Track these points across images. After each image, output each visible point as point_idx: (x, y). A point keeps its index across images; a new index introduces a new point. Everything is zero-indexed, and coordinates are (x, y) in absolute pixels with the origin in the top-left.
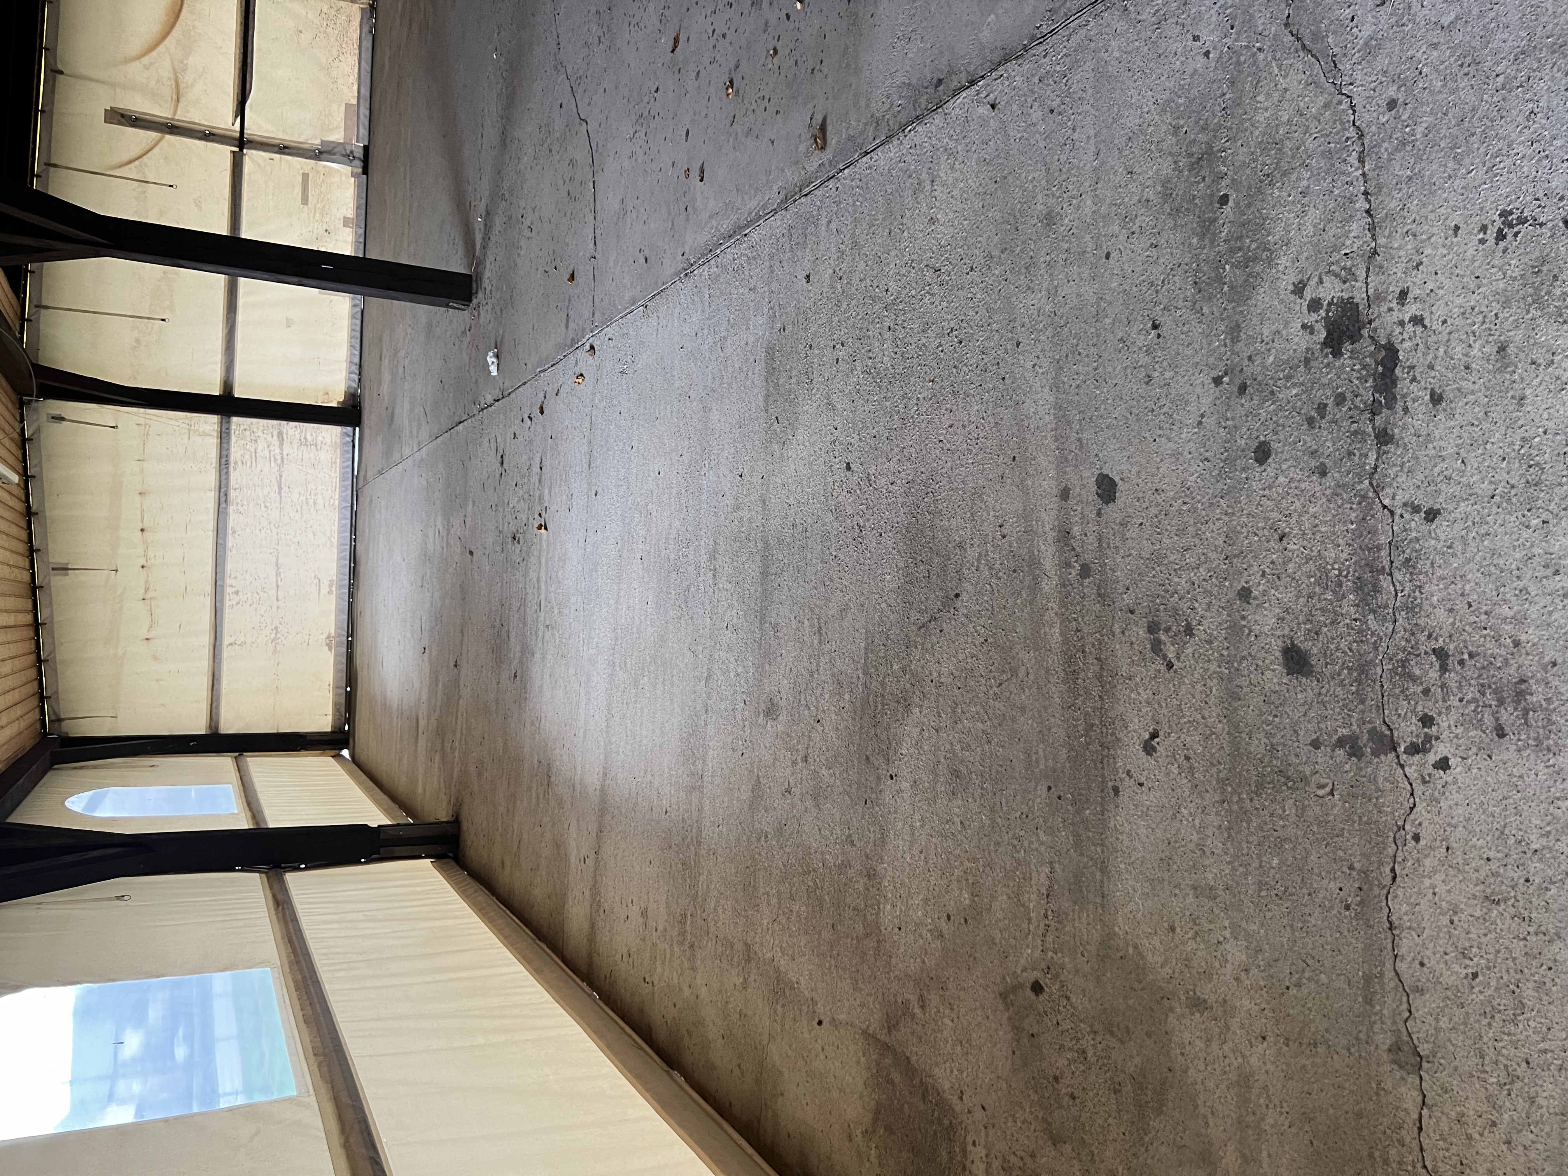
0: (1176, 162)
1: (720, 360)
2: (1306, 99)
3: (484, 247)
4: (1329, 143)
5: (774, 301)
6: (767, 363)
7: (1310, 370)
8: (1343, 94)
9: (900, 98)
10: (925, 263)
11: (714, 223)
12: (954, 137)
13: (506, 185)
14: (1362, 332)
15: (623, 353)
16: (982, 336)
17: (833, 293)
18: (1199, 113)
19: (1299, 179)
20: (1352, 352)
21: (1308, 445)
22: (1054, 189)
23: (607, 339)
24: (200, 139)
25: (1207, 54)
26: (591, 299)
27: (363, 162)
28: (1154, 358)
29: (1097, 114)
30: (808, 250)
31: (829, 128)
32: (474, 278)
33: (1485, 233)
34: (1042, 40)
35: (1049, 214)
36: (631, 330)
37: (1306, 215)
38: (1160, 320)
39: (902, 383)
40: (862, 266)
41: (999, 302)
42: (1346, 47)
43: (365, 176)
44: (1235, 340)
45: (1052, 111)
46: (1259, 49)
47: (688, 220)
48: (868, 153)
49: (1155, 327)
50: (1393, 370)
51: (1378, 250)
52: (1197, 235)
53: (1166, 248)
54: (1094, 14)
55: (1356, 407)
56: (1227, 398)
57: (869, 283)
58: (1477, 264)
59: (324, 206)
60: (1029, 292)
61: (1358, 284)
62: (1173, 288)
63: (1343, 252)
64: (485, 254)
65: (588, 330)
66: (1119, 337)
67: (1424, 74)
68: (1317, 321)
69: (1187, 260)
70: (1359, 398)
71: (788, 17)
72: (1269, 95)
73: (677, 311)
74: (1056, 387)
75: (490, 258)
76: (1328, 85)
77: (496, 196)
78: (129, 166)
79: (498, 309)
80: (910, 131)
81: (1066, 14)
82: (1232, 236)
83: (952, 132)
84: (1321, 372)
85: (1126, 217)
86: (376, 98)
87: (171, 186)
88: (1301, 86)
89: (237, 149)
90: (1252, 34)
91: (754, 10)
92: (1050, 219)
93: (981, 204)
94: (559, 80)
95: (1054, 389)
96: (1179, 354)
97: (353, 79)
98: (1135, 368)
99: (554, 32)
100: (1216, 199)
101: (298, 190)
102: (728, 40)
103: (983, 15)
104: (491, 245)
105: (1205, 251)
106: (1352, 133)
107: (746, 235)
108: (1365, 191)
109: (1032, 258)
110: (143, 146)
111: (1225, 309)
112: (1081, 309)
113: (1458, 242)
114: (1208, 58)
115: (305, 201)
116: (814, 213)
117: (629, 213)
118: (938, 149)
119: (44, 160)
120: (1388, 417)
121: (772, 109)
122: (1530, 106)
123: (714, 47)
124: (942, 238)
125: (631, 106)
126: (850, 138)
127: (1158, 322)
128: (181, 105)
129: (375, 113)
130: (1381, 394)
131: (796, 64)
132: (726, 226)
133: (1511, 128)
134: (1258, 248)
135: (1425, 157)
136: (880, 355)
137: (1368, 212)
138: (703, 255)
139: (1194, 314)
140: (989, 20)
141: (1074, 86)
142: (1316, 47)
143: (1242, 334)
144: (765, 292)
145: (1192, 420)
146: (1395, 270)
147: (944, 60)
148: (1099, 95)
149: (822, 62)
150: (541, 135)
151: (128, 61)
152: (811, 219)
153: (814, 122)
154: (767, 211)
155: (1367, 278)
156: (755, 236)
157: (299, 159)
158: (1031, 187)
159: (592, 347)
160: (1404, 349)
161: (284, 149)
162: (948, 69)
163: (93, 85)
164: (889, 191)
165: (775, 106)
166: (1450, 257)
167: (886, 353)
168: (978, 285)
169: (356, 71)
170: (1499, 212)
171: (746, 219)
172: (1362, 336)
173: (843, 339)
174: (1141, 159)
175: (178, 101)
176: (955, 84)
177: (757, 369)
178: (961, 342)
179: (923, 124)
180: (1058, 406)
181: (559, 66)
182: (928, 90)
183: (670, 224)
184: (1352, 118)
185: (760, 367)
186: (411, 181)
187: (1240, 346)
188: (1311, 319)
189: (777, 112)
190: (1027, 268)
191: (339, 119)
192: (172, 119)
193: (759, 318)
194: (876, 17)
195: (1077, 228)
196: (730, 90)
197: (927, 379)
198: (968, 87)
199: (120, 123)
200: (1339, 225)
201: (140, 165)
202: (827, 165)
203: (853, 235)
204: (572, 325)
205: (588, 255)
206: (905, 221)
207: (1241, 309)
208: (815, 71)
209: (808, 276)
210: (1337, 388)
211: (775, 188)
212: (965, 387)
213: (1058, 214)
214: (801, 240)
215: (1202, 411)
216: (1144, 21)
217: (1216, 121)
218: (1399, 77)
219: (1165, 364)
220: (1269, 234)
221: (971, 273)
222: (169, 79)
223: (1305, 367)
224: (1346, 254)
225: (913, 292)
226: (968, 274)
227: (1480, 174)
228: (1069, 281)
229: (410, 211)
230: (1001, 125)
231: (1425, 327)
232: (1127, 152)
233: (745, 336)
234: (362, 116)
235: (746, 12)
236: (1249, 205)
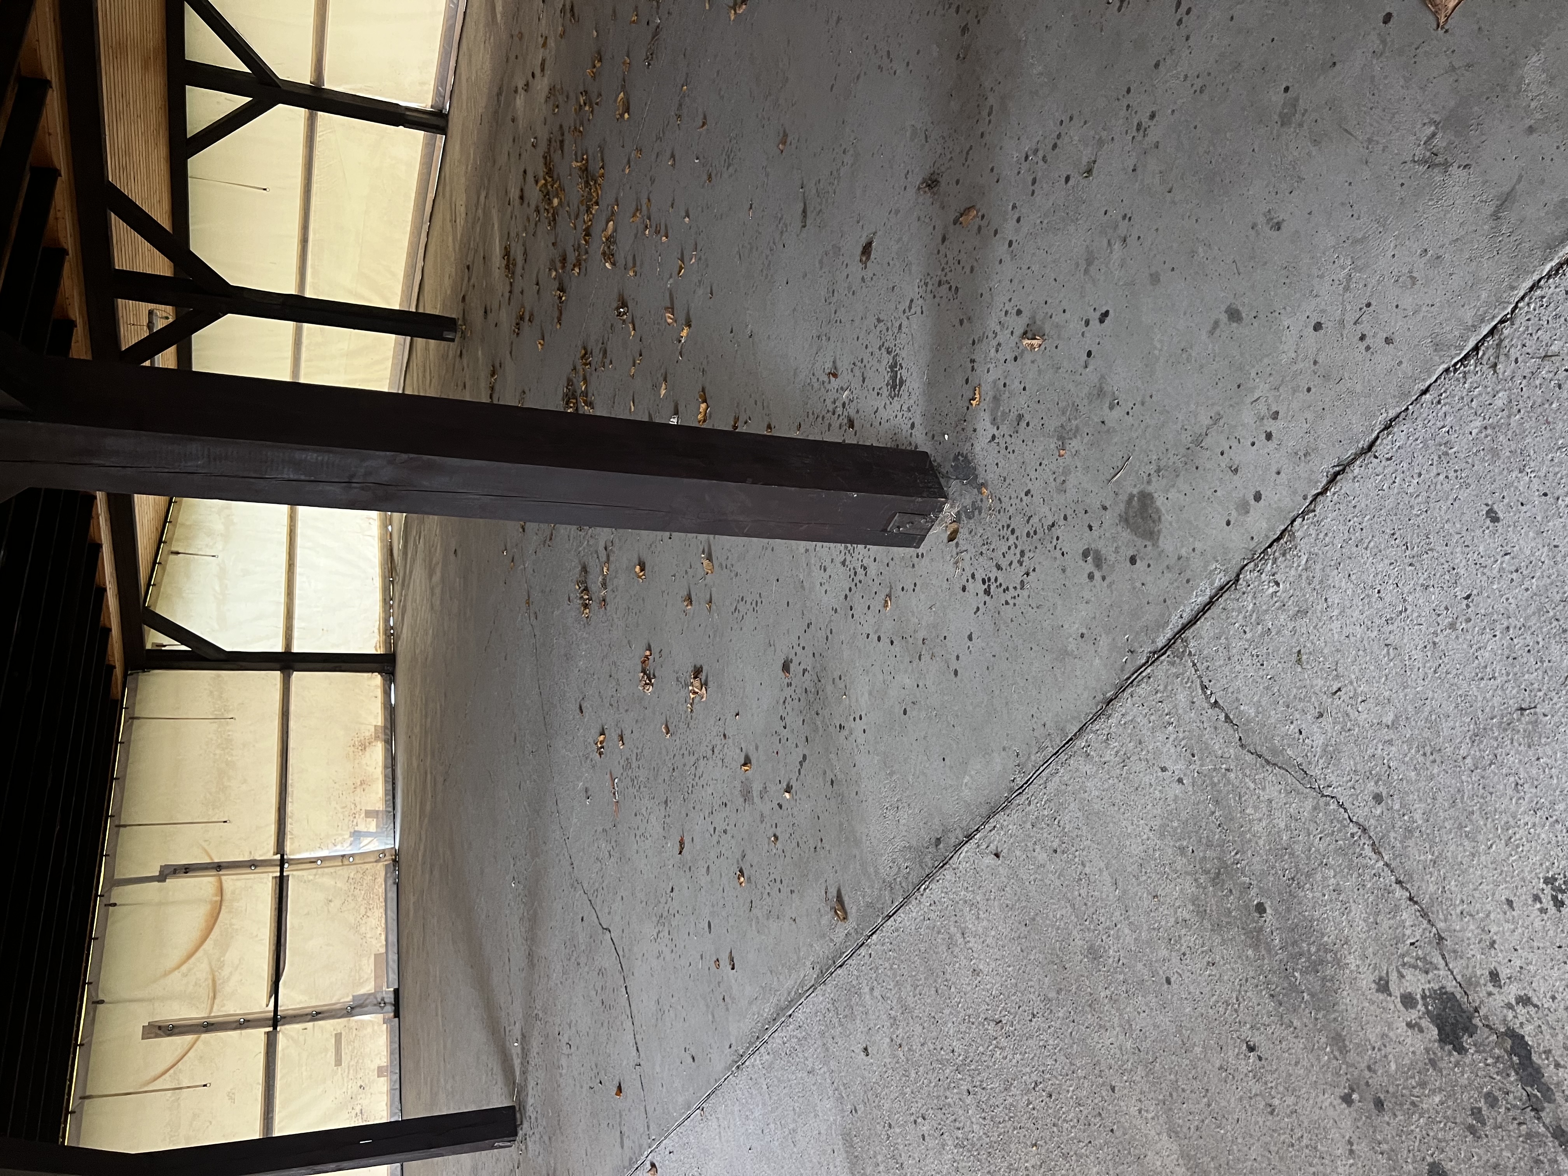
0: (1196, 880)
1: (794, 1156)
2: (1294, 805)
3: (524, 1073)
4: (1337, 841)
5: (837, 1081)
6: (847, 1152)
7: (1441, 1072)
8: (1326, 796)
9: (906, 860)
10: (982, 1015)
11: (755, 1009)
12: (970, 889)
13: (539, 1004)
14: (1474, 1022)
15: (688, 1166)
16: (1071, 1086)
17: (898, 1062)
18: (1197, 832)
19: (1325, 878)
20: (1475, 1045)
21: (1485, 1158)
22: (1087, 923)
23: (667, 1153)
24: (235, 1029)
25: (1180, 781)
26: (643, 1110)
27: (394, 1005)
28: (1266, 1083)
29: (1100, 847)
30: (858, 1022)
31: (846, 899)
32: (517, 1109)
33: (1541, 902)
34: (1021, 791)
35: (1091, 947)
36: (692, 1138)
37: (1350, 911)
38: (1255, 1040)
39: (1003, 1153)
40: (919, 1029)
41: (1075, 1046)
42: (1306, 755)
43: (397, 1019)
44: (1344, 1050)
45: (1055, 851)
46: (1228, 770)
47: (727, 1009)
48: (891, 917)
49: (1251, 1049)
50: (1530, 1058)
51: (1443, 935)
52: (1250, 947)
53: (1224, 964)
54: (1060, 762)
55: (1515, 1106)
56: (1367, 1117)
57: (932, 1047)
58: (1551, 933)
59: (358, 1062)
60: (1103, 1031)
61: (1441, 973)
62: (1251, 1004)
63: (1408, 942)
64: (526, 1080)
65: (645, 1146)
66: (1218, 1065)
67: (1393, 768)
68: (1420, 1018)
69: (1251, 974)
70: (1511, 1095)
71: (780, 806)
72: (1256, 808)
73: (736, 1108)
74: (1173, 1132)
75: (531, 1084)
76: (1308, 790)
77: (530, 1017)
78: (164, 1077)
79: (546, 1138)
80: (925, 889)
81: (1034, 766)
82: (1286, 942)
83: (965, 885)
84: (1455, 1074)
85: (1170, 940)
86: (404, 942)
87: (205, 1086)
88: (1283, 795)
89: (271, 1029)
90: (1214, 758)
91: (747, 805)
92: (1094, 953)
93: (1019, 949)
94: (577, 895)
95: (1173, 1135)
96: (1291, 1075)
97: (381, 930)
98: (1251, 1098)
99: (566, 854)
100: (1253, 909)
101: (332, 1051)
102: (729, 835)
103: (958, 777)
104: (530, 1068)
105: (1266, 961)
106: (1353, 828)
107: (790, 1016)
108: (1397, 879)
109: (1091, 994)
110: (179, 1052)
111: (1316, 1019)
112: (1164, 1041)
113: (1519, 915)
114: (1183, 784)
115: (338, 1062)
116: (854, 982)
117: (666, 1011)
118: (958, 903)
119: (79, 1094)
120: (1555, 1112)
121: (785, 890)
122: (1512, 779)
123: (718, 842)
124: (992, 988)
125: (650, 909)
126: (869, 905)
127: (1252, 1043)
128: (217, 1001)
129: (403, 955)
130: (1532, 1086)
131: (798, 845)
132: (768, 1010)
133: (1506, 801)
134: (1318, 950)
135: (1437, 840)
136: (968, 1123)
137: (1411, 899)
138: (751, 1044)
139: (1286, 1028)
140: (965, 781)
141: (1067, 826)
142: (1279, 760)
143: (1347, 1043)
144: (825, 1073)
145: (1341, 1150)
146: (1472, 952)
147: (936, 821)
148: (1094, 830)
149: (822, 840)
150: (567, 950)
151: (166, 974)
152: (853, 990)
153: (830, 896)
154: (805, 988)
155: (1447, 965)
156: (799, 1015)
157: (331, 1021)
158: (1062, 924)
159: (653, 1165)
160: (1528, 1031)
161: (316, 1015)
162: (942, 828)
163: (134, 1006)
164: (923, 949)
165: (788, 886)
166: (1520, 930)
167: (974, 1120)
168: (1046, 1031)
169: (383, 921)
170: (1542, 880)
171: (786, 1000)
172: (1476, 1027)
173: (923, 1111)
174: (1160, 882)
175: (214, 997)
176: (953, 841)
177: (838, 1160)
178: (1050, 1096)
179: (935, 881)
180: (1184, 1155)
181: (576, 883)
182: (930, 850)
183: (710, 1017)
184: (1346, 816)
185: (840, 1158)
186: (443, 1016)
187: (1352, 1057)
188: (1413, 1017)
189: (792, 892)
190: (1090, 1006)
191: (369, 972)
192: (208, 1017)
193: (825, 1102)
194: (861, 795)
195: (1125, 957)
196: (742, 879)
197: (1029, 1143)
198: (967, 842)
199: (157, 1036)
200: (1389, 916)
201: (175, 1073)
202: (853, 934)
203: (900, 999)
204: (627, 1143)
205: (632, 1064)
206: (948, 976)
207: (1333, 1016)
208: (818, 849)
209: (866, 1049)
210: (1482, 1088)
211: (808, 963)
212: (1074, 1148)
213: (1100, 946)
214: (847, 1012)
215: (1347, 1138)
216: (1109, 762)
217: (1217, 837)
218: (1371, 774)
219: (1281, 1089)
220: (1323, 935)
221: (1034, 1020)
222: (206, 980)
223: (1435, 1069)
224: (1412, 944)
225: (981, 1049)
226: (1031, 1021)
227: (1499, 847)
228: (1139, 1013)
229: (445, 1047)
230: (1010, 871)
231: (1536, 1006)
232: (1144, 878)
233: (815, 1125)
234: (391, 963)
235: (741, 808)
236: (1288, 910)
